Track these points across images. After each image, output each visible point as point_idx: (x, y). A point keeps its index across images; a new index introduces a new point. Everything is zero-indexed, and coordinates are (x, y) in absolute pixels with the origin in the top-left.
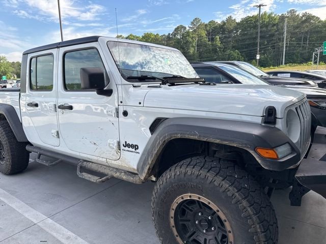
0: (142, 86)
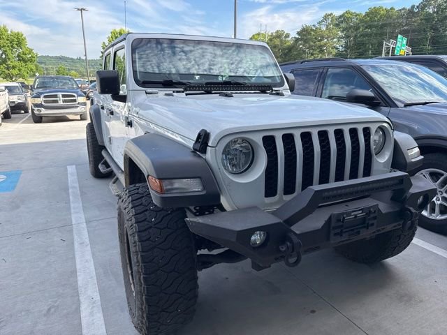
0: (159, 92)
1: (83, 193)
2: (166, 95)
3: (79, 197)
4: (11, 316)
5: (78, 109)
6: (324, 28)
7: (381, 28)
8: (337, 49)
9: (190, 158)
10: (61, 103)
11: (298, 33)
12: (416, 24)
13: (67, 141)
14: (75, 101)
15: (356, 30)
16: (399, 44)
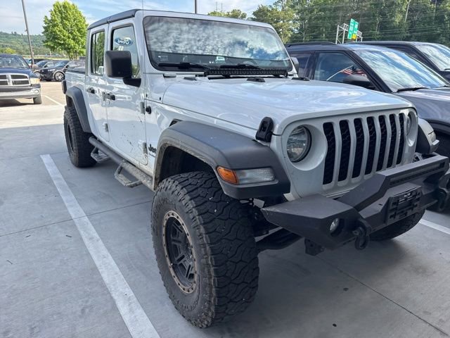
0: (177, 76)
1: (71, 185)
2: (185, 78)
3: (69, 189)
4: (42, 321)
5: (32, 91)
6: (280, 9)
7: (334, 11)
8: (292, 31)
9: (252, 148)
10: (10, 85)
11: (254, 14)
12: (366, 9)
13: (28, 128)
14: (27, 82)
15: (311, 12)
16: (351, 28)
